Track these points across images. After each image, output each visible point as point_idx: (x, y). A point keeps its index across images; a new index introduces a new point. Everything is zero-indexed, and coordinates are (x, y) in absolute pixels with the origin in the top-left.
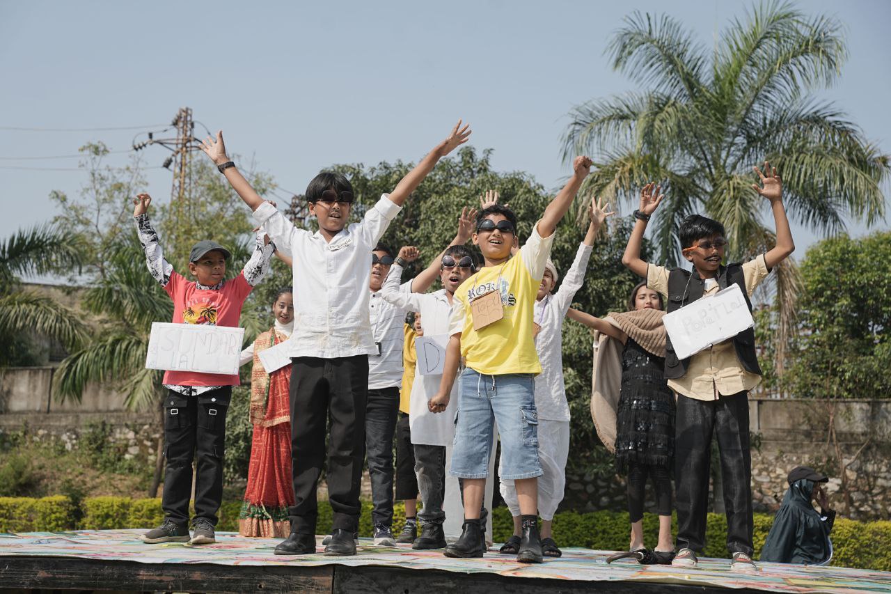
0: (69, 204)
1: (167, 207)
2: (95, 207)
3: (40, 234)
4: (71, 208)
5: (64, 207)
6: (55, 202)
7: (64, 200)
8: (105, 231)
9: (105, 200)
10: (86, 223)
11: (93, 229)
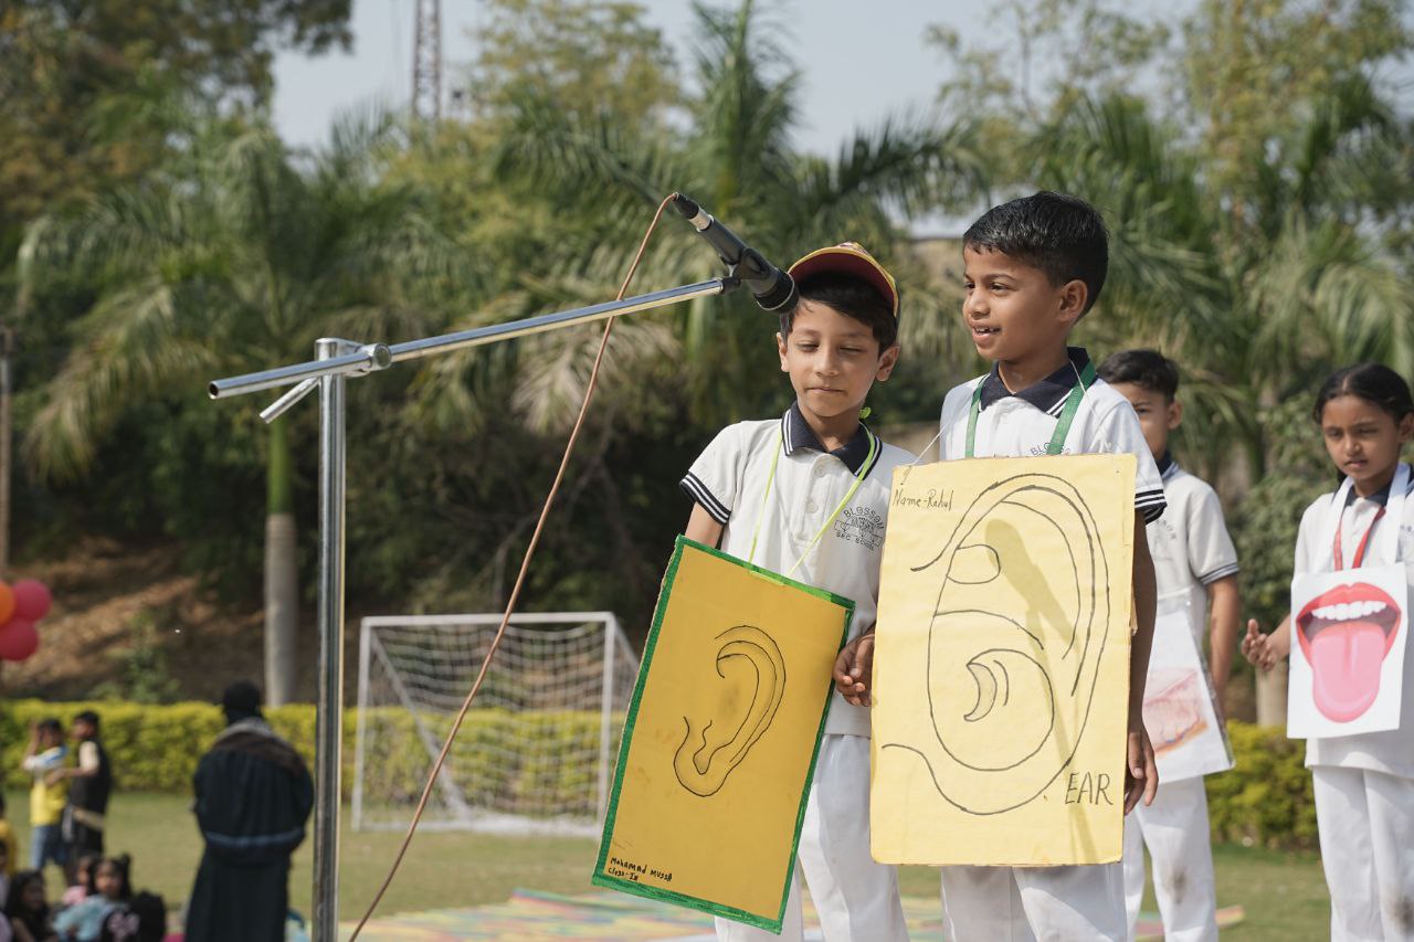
0: (965, 48)
1: (1200, 22)
2: (1016, 48)
3: (899, 126)
4: (969, 60)
5: (955, 58)
6: (936, 51)
7: (952, 42)
8: (1044, 101)
9: (1038, 31)
10: (1005, 89)
11: (1018, 102)
